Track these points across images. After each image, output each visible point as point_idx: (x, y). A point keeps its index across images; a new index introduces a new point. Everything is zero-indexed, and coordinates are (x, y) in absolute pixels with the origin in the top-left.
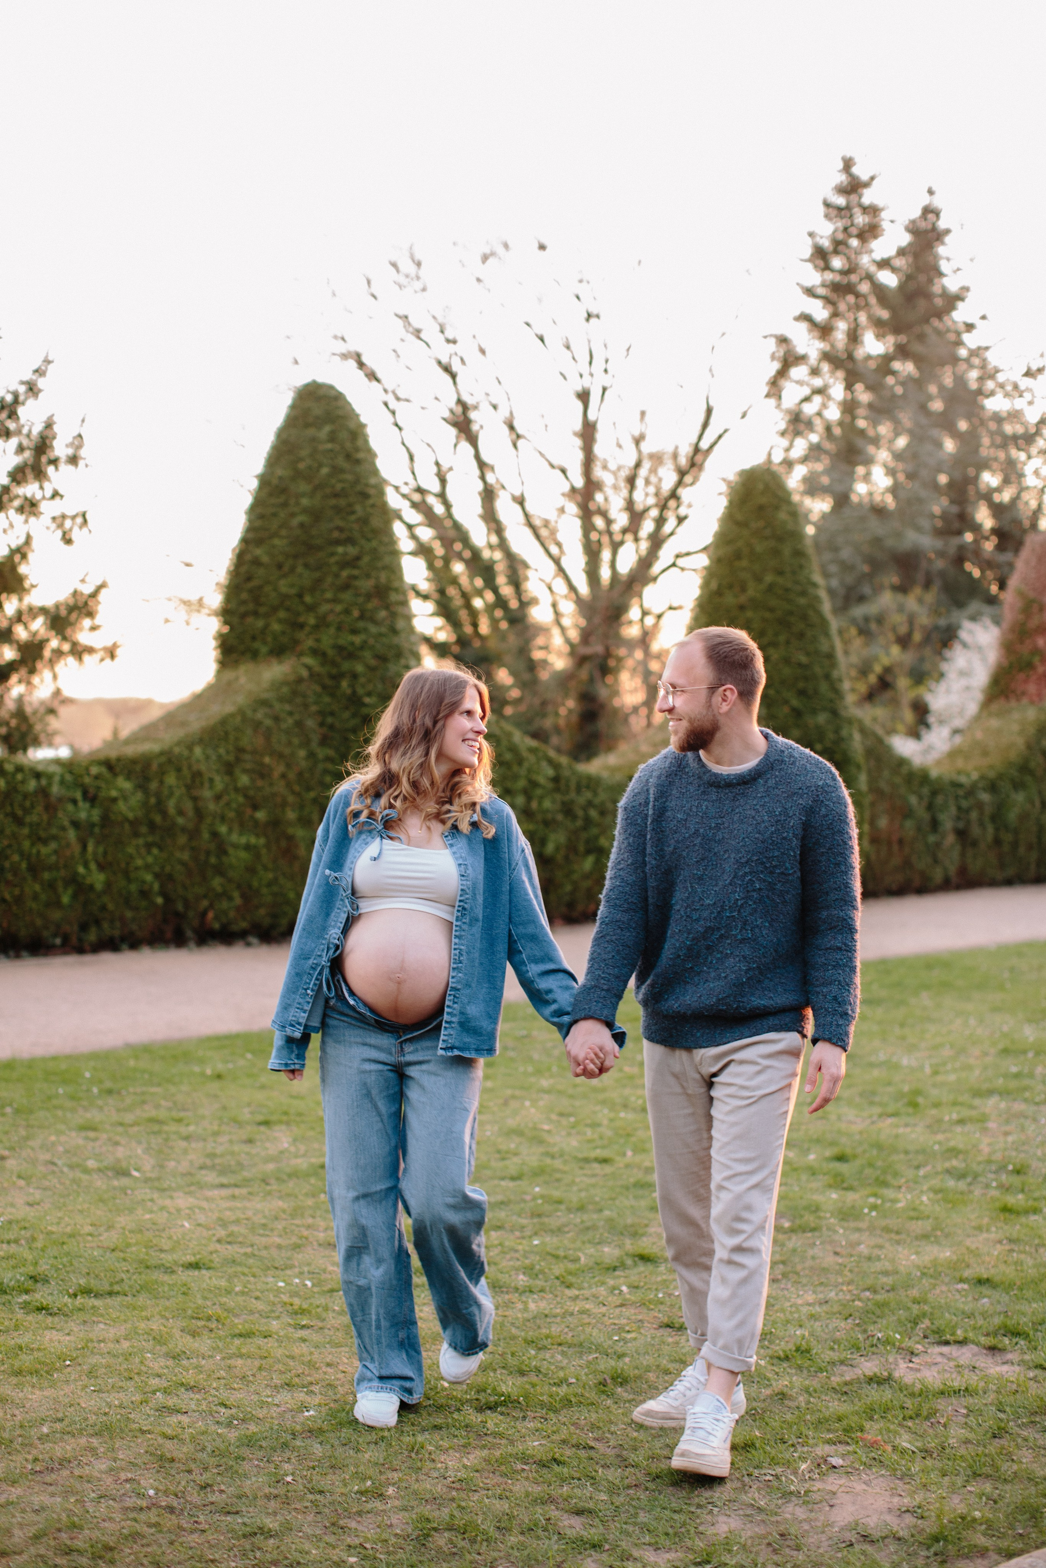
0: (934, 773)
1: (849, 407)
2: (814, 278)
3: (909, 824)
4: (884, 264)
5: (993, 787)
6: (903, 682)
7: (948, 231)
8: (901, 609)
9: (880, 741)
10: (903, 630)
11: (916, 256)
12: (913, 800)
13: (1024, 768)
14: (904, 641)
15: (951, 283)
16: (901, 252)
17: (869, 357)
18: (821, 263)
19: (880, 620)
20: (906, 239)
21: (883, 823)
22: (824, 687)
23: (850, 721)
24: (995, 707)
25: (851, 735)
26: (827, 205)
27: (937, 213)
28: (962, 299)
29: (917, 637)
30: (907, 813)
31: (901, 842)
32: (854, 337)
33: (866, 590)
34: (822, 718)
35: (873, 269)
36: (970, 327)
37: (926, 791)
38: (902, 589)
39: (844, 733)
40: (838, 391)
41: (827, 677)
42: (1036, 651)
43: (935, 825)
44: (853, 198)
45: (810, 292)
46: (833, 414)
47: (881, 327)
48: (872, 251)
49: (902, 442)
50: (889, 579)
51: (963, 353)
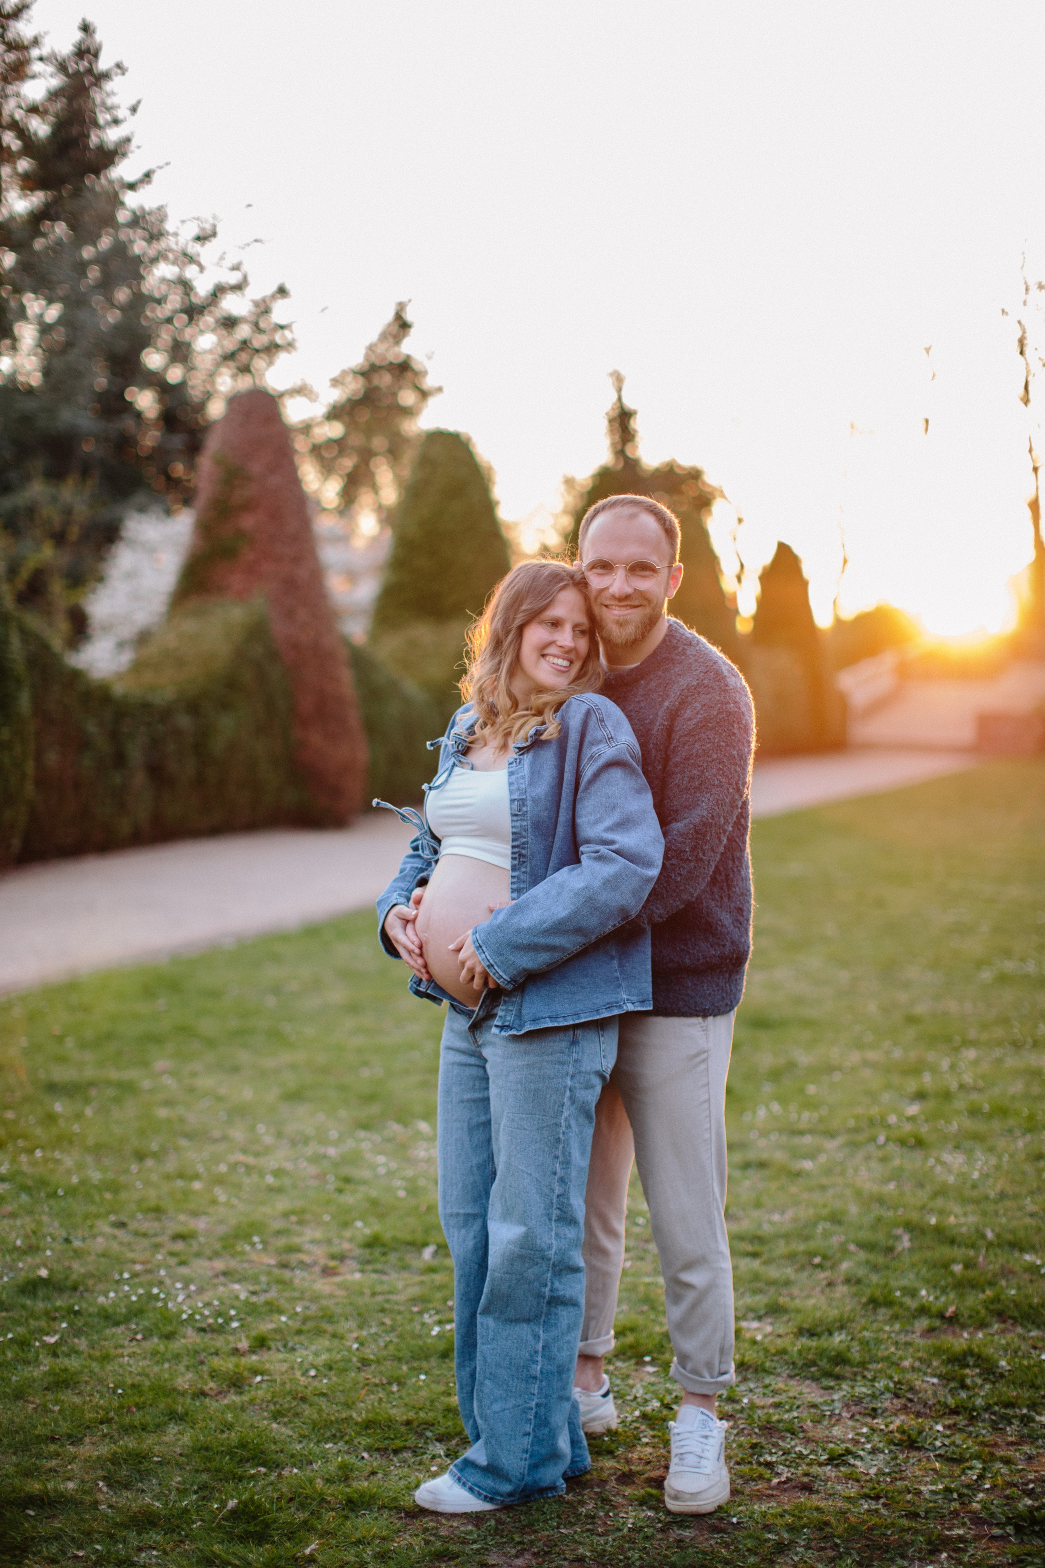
0: (119, 690)
3: (87, 761)
4: (33, 110)
5: (193, 707)
6: (57, 587)
7: (106, 76)
8: (54, 499)
9: (45, 647)
10: (57, 525)
11: (70, 100)
12: (92, 727)
13: (231, 683)
14: (59, 538)
15: (112, 135)
16: (54, 95)
17: (13, 217)
19: (31, 511)
20: (56, 81)
21: (52, 758)
24: (191, 604)
25: (7, 636)
27: (96, 55)
28: (124, 155)
29: (74, 532)
30: (84, 744)
31: (77, 784)
33: (13, 476)
35: (19, 115)
36: (132, 187)
37: (108, 715)
38: (56, 475)
42: (240, 533)
43: (120, 759)
47: (29, 183)
48: (18, 95)
49: (53, 313)
50: (39, 464)
51: (122, 216)
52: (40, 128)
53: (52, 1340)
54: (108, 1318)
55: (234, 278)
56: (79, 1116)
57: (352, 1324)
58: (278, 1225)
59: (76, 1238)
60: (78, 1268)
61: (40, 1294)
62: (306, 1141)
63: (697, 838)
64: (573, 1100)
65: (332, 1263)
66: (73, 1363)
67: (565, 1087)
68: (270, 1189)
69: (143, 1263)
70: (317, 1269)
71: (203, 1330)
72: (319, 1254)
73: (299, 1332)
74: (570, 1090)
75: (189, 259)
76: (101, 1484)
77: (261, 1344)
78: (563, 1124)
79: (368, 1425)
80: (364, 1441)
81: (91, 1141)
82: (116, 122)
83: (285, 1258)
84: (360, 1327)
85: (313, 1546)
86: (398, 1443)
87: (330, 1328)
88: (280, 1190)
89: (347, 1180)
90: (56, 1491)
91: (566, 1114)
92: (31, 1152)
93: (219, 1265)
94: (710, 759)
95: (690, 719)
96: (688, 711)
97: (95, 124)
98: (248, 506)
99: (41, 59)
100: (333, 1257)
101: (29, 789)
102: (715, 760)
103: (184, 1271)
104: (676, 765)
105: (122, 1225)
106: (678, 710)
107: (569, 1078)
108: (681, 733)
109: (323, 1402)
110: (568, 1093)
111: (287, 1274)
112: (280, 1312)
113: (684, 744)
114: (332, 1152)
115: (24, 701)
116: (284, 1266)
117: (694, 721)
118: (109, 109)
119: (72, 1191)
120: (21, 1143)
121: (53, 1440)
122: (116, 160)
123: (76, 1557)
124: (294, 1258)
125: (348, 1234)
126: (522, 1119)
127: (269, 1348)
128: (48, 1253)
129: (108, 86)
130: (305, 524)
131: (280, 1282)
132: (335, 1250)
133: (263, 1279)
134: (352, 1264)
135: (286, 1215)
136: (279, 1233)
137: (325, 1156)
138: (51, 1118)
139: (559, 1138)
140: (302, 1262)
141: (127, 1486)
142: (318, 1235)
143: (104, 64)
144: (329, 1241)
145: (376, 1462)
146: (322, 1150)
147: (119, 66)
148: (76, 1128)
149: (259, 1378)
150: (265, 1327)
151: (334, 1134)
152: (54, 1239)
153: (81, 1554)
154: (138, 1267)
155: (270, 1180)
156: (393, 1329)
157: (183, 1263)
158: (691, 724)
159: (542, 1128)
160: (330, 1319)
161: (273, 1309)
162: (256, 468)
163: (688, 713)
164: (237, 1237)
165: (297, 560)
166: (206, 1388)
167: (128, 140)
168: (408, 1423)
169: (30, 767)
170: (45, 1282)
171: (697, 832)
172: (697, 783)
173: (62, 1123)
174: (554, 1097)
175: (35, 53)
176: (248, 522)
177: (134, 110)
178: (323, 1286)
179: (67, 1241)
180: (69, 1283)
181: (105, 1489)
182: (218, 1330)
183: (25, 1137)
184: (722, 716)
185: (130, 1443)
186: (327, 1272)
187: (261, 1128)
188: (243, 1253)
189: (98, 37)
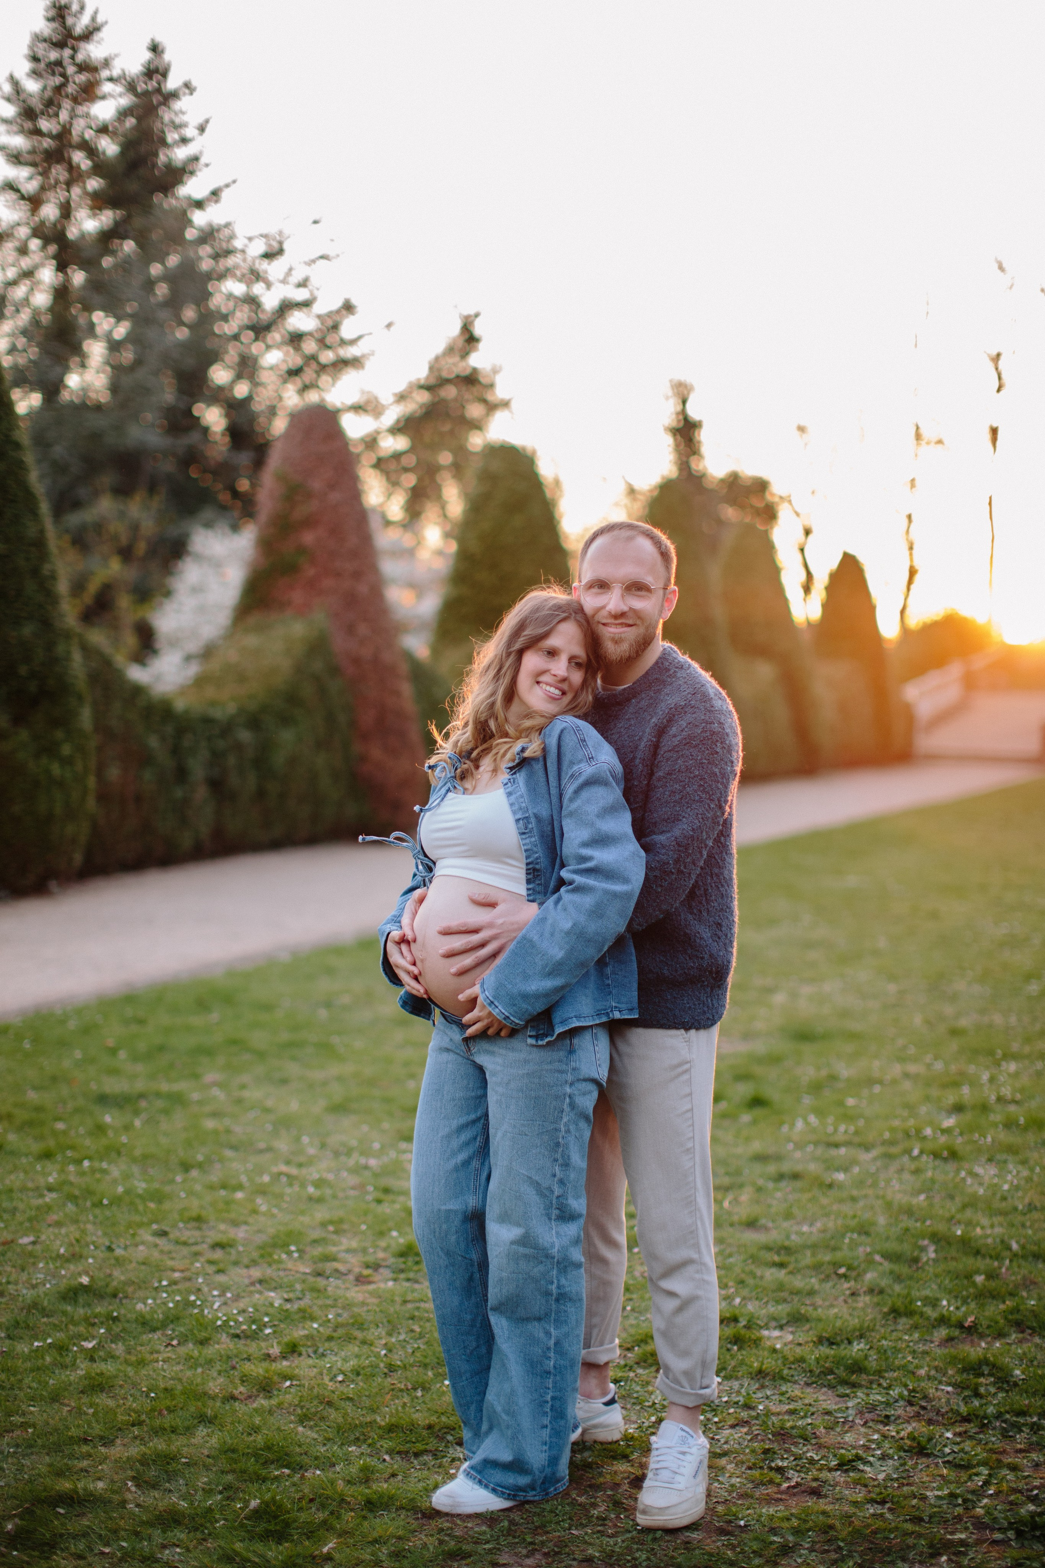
0: (180, 705)
1: (61, 293)
2: (18, 142)
3: (148, 775)
4: (103, 130)
5: (254, 722)
6: (124, 602)
7: (174, 95)
8: (122, 515)
9: (107, 663)
10: (124, 540)
11: (139, 119)
12: (153, 742)
13: (292, 698)
14: (126, 554)
15: (180, 154)
16: (123, 115)
17: (83, 236)
18: (28, 125)
19: (99, 527)
20: (125, 101)
21: (114, 773)
22: (30, 586)
23: (68, 635)
24: (253, 619)
25: (69, 652)
26: (35, 59)
27: (165, 75)
28: (192, 173)
29: (141, 548)
30: (145, 759)
31: (138, 799)
32: (66, 211)
33: (82, 492)
34: (28, 630)
35: (89, 135)
36: (199, 205)
37: (169, 729)
38: (123, 491)
39: (60, 649)
40: (48, 275)
41: (35, 572)
42: (301, 550)
43: (182, 774)
44: (67, 52)
45: (16, 158)
46: (42, 299)
47: (99, 201)
48: (87, 115)
49: (121, 331)
50: (107, 479)
51: (190, 234)
52: (109, 147)
53: (89, 1345)
54: (146, 1324)
55: (301, 295)
56: (127, 1128)
57: (382, 1331)
58: (316, 1234)
59: (119, 1246)
60: (119, 1275)
61: (81, 1300)
62: (349, 1152)
63: (679, 851)
64: (572, 1105)
65: (366, 1272)
66: (109, 1368)
67: (565, 1095)
68: (310, 1199)
69: (182, 1271)
70: (351, 1277)
71: (237, 1336)
72: (354, 1263)
73: (330, 1339)
74: (570, 1097)
75: (255, 276)
76: (130, 1483)
77: (292, 1350)
78: (563, 1129)
79: (391, 1429)
80: (386, 1444)
81: (138, 1152)
82: (184, 141)
83: (320, 1266)
84: (390, 1334)
85: (331, 1545)
86: (420, 1447)
87: (359, 1334)
88: (320, 1200)
89: (387, 1191)
90: (85, 1489)
91: (565, 1120)
92: (79, 1162)
93: (256, 1273)
94: (692, 775)
95: (675, 736)
96: (674, 729)
97: (163, 142)
98: (309, 523)
99: (111, 79)
100: (368, 1266)
101: (91, 803)
102: (697, 776)
103: (221, 1278)
104: (659, 780)
105: (164, 1234)
106: (665, 727)
107: (568, 1086)
108: (666, 748)
109: (349, 1407)
110: (568, 1100)
111: (321, 1282)
112: (313, 1319)
113: (668, 760)
114: (373, 1162)
115: (86, 717)
116: (319, 1274)
117: (679, 738)
118: (177, 127)
119: (117, 1201)
120: (69, 1153)
121: (86, 1441)
122: (185, 178)
123: (103, 1553)
124: (329, 1266)
125: (383, 1244)
126: (523, 1125)
127: (300, 1355)
128: (91, 1261)
129: (177, 105)
130: (366, 539)
131: (315, 1290)
132: (370, 1259)
133: (298, 1287)
134: (385, 1273)
135: (324, 1225)
136: (315, 1242)
137: (366, 1167)
138: (100, 1129)
139: (559, 1143)
140: (337, 1271)
141: (154, 1486)
142: (354, 1244)
143: (172, 83)
144: (364, 1251)
145: (397, 1464)
146: (363, 1161)
147: (187, 85)
148: (124, 1139)
149: (288, 1383)
150: (298, 1333)
151: (376, 1146)
152: (96, 1248)
153: (107, 1550)
154: (177, 1275)
155: (311, 1190)
156: (421, 1336)
157: (220, 1271)
158: (676, 741)
159: (543, 1133)
160: (361, 1326)
161: (306, 1316)
162: (316, 485)
163: (674, 730)
164: (274, 1246)
165: (357, 575)
166: (236, 1392)
167: (196, 159)
168: (430, 1427)
169: (91, 782)
170: (85, 1289)
171: (679, 845)
172: (678, 797)
173: (111, 1133)
174: (554, 1103)
175: (105, 74)
176: (308, 538)
177: (202, 129)
178: (356, 1294)
179: (110, 1249)
180: (109, 1290)
181: (133, 1489)
182: (253, 1336)
183: (72, 1148)
184: (705, 735)
185: (159, 1444)
186: (361, 1280)
187: (305, 1139)
188: (280, 1262)
189: (167, 57)
